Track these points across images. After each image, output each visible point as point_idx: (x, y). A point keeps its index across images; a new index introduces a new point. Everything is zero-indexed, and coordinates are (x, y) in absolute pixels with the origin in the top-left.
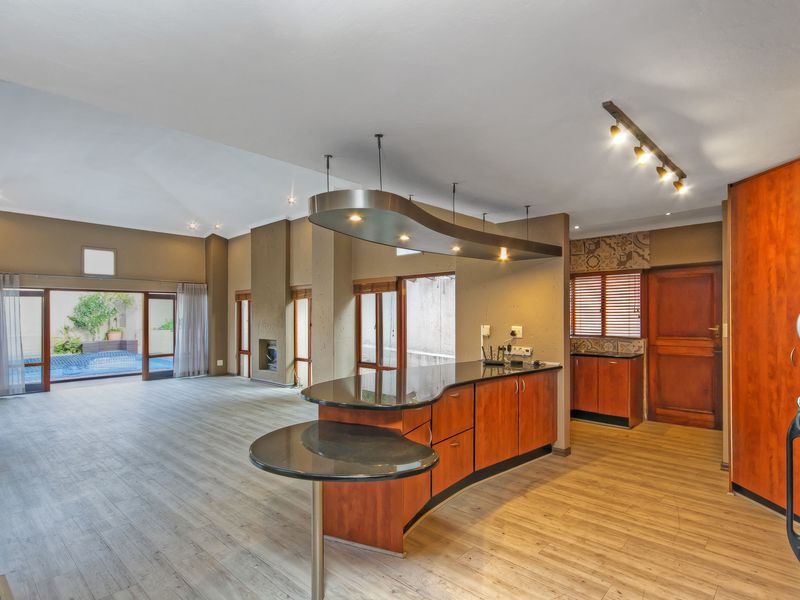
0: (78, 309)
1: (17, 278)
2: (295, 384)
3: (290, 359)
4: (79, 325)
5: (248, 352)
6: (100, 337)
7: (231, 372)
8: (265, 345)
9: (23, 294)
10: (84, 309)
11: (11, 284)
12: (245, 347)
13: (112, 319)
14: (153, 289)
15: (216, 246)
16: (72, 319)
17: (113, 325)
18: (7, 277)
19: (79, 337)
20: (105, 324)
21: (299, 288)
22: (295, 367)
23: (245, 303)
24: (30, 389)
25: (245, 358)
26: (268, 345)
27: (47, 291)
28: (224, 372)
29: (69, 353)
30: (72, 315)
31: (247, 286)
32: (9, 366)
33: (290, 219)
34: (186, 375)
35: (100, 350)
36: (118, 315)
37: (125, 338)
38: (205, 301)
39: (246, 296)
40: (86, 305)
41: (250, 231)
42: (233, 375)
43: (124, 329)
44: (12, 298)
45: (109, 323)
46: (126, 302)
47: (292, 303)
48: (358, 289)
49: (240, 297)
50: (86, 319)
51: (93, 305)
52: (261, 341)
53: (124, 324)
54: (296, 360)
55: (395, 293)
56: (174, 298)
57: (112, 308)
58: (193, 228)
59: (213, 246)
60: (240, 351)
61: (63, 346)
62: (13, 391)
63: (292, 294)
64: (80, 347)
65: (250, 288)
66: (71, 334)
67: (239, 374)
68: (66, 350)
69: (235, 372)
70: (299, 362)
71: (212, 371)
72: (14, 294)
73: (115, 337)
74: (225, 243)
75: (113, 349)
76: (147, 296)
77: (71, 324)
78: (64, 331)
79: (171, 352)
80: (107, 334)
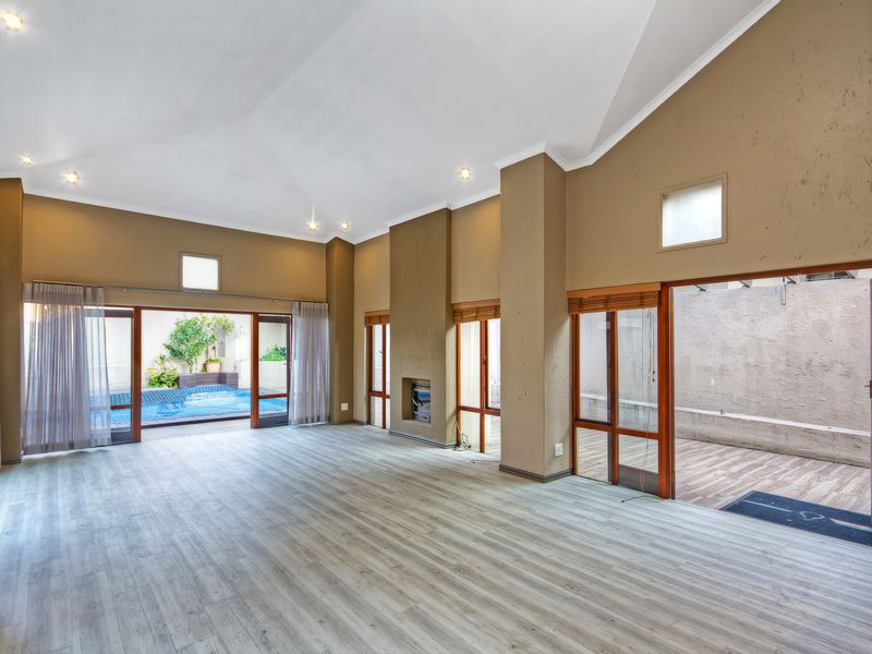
0: (174, 336)
1: (100, 291)
2: (458, 444)
3: (451, 408)
4: (176, 354)
5: (383, 395)
6: (197, 368)
7: (359, 419)
8: (410, 385)
9: (108, 314)
10: (180, 336)
11: (94, 301)
12: (378, 387)
13: (210, 347)
14: (264, 308)
15: (340, 255)
16: (168, 347)
17: (212, 355)
18: (89, 290)
19: (177, 368)
20: (203, 353)
21: (463, 307)
22: (458, 419)
23: (378, 329)
24: (117, 438)
25: (377, 401)
26: (414, 386)
27: (138, 310)
28: (349, 420)
29: (165, 388)
30: (168, 342)
31: (384, 305)
32: (91, 409)
33: (452, 209)
34: (303, 422)
35: (198, 383)
36: (216, 344)
37: (225, 370)
38: (326, 326)
39: (381, 319)
40: (183, 332)
41: (388, 231)
42: (361, 423)
43: (223, 360)
44: (95, 319)
45: (207, 353)
46: (225, 328)
47: (454, 329)
48: (578, 305)
49: (370, 321)
50: (183, 347)
51: (190, 331)
52: (405, 380)
53: (222, 353)
54: (459, 408)
55: (654, 310)
56: (288, 321)
57: (210, 335)
58: (312, 229)
59: (337, 252)
60: (371, 392)
61: (159, 378)
62: (96, 441)
63: (456, 315)
64: (177, 380)
65: (388, 307)
66: (167, 364)
67: (369, 422)
68: (161, 383)
69: (365, 419)
70: (462, 412)
71: (336, 419)
72: (98, 314)
73: (213, 368)
74: (351, 249)
75: (213, 383)
76: (257, 319)
77: (167, 353)
78: (159, 361)
79: (285, 391)
80: (205, 365)
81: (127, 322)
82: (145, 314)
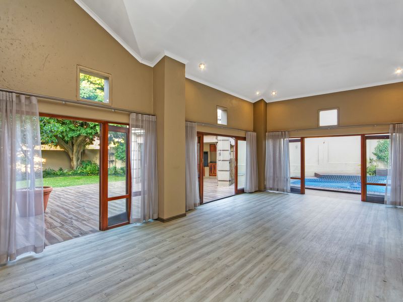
1: (287, 133)
11: (285, 136)
14: (367, 132)
18: (283, 133)
27: (303, 138)
62: (286, 190)
64: (374, 172)
77: (374, 157)
81: (299, 144)
82: (306, 140)
